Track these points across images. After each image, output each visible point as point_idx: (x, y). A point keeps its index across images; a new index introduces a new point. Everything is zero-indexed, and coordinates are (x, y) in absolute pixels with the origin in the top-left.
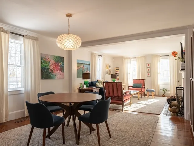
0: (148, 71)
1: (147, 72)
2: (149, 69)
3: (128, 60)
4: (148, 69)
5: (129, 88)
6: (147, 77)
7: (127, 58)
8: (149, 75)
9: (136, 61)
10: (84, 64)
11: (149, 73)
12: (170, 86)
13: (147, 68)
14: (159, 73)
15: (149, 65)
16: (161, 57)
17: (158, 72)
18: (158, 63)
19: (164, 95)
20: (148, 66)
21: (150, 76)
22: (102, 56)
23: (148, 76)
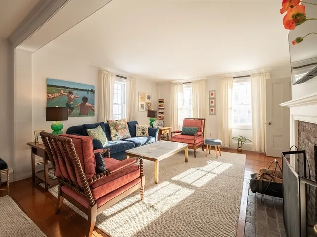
0: (211, 104)
1: (210, 107)
2: (213, 100)
3: (179, 87)
4: (211, 101)
5: (172, 135)
6: (210, 114)
7: (177, 84)
8: (214, 112)
9: (191, 88)
10: (74, 89)
11: (213, 109)
12: (251, 131)
13: (210, 99)
14: (231, 108)
15: (212, 94)
16: (235, 80)
17: (229, 106)
18: (230, 90)
19: (240, 149)
20: (211, 96)
21: (215, 114)
22: (126, 78)
23: (211, 112)
